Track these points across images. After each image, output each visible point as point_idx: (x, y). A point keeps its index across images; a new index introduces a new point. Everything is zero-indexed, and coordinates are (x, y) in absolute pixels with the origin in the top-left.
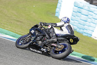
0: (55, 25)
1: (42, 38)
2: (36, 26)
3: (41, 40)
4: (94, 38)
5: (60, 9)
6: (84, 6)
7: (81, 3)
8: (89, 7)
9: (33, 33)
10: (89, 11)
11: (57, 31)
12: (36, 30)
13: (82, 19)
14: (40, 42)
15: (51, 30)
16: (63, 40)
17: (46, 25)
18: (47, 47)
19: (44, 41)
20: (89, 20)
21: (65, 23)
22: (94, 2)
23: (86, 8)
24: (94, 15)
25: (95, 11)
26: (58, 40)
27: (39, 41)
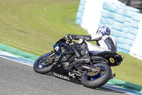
0: (88, 39)
1: (70, 58)
2: (63, 40)
3: (68, 61)
4: (133, 55)
5: (82, 13)
6: (117, 8)
7: (113, 4)
8: (125, 11)
9: (57, 50)
10: (125, 16)
11: (92, 47)
12: (62, 46)
13: (115, 27)
14: (67, 64)
15: (83, 46)
16: (100, 60)
17: (76, 38)
18: (77, 70)
19: (72, 62)
20: (125, 29)
21: (103, 35)
22: (132, 3)
23: (121, 11)
24: (133, 21)
25: (133, 15)
26: (91, 61)
27: (66, 61)
